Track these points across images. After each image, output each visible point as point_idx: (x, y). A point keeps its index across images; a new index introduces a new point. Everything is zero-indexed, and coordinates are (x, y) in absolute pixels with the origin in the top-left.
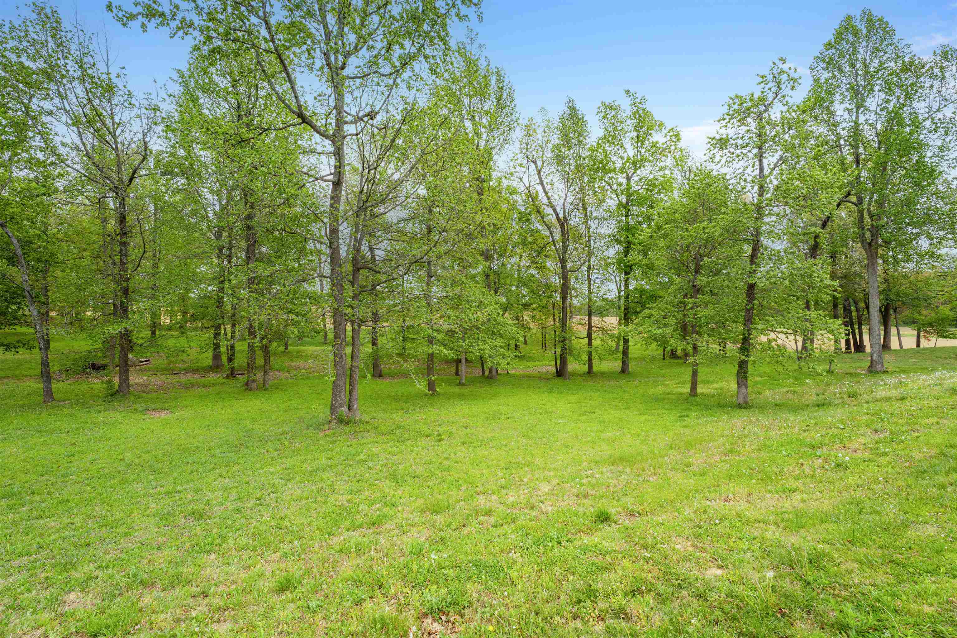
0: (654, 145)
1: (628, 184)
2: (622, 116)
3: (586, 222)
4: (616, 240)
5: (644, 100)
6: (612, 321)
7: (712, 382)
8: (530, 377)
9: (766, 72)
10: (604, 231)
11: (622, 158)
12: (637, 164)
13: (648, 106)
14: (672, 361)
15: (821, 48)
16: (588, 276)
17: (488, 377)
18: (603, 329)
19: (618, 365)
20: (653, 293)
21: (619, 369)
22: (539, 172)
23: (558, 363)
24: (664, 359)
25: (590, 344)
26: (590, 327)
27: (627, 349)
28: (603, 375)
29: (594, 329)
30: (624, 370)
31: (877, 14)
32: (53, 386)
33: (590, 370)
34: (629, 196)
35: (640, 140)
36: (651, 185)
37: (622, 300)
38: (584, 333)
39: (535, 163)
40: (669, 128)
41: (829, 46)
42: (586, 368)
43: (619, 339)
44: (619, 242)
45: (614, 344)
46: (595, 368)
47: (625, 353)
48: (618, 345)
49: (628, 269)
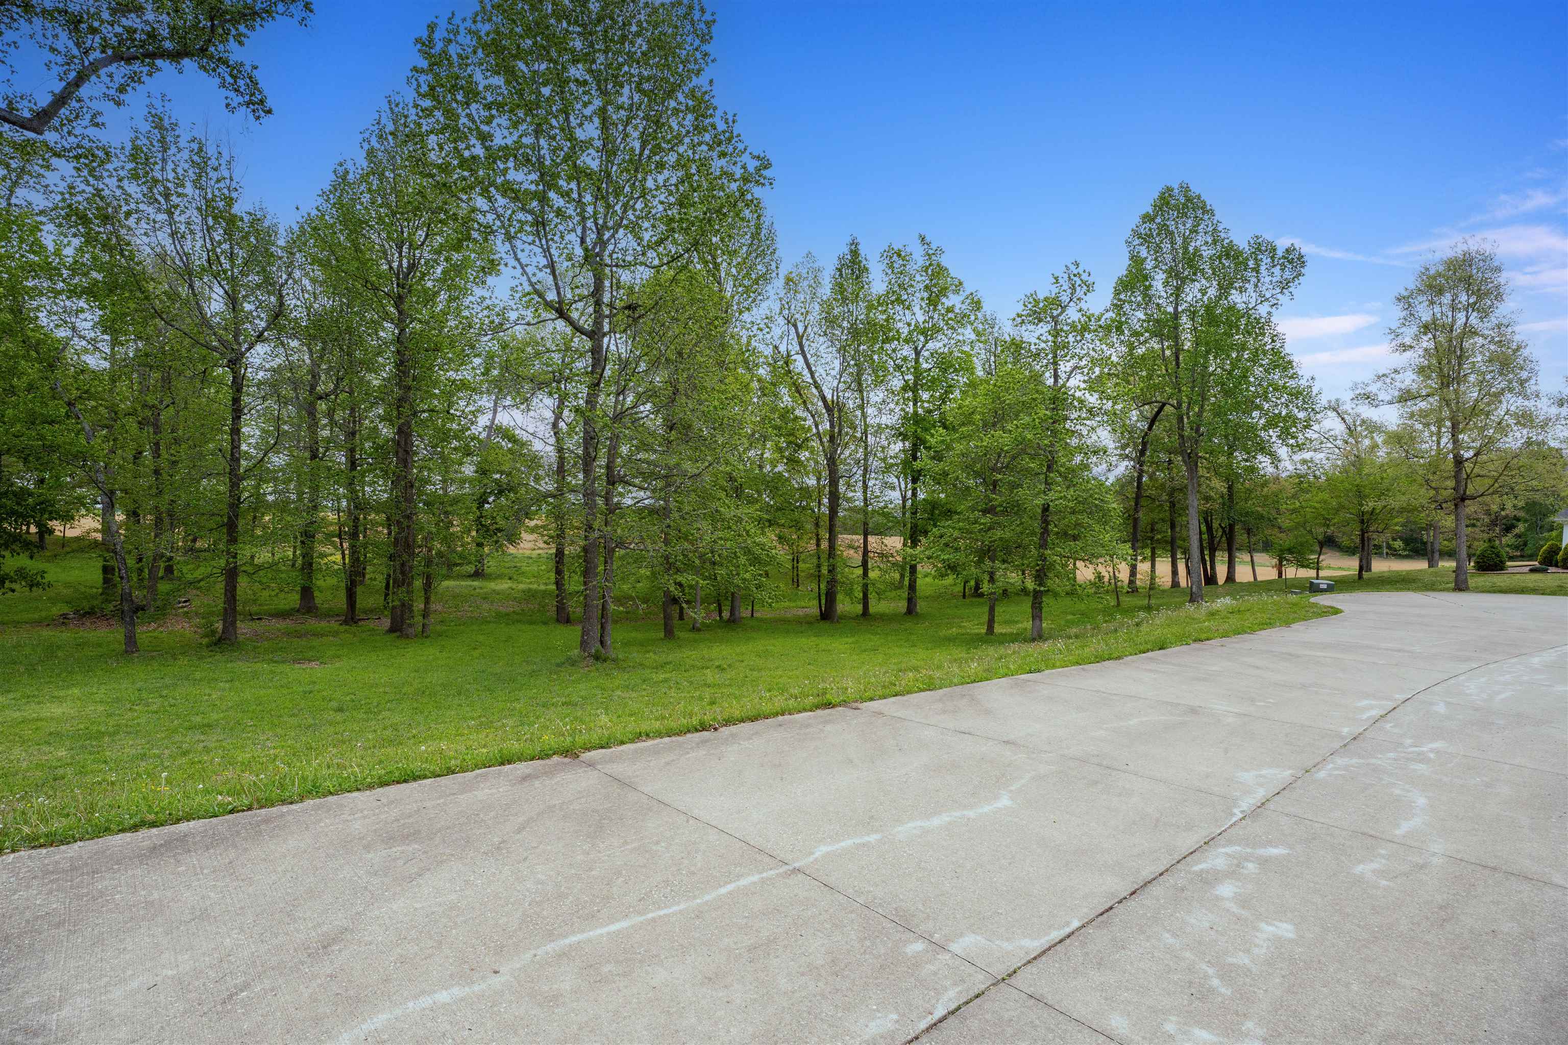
0: (950, 310)
1: (917, 361)
2: (912, 268)
3: (862, 407)
4: (901, 434)
5: (940, 251)
6: (895, 543)
7: (1017, 622)
8: (785, 621)
9: (1060, 273)
10: (885, 420)
11: (909, 325)
12: (929, 332)
13: (945, 261)
14: (974, 600)
15: (1137, 220)
16: (864, 482)
17: (729, 621)
18: (882, 555)
19: (902, 606)
20: (948, 506)
21: (904, 610)
22: (800, 337)
23: (823, 602)
24: (964, 596)
25: (865, 574)
26: (866, 552)
27: (915, 582)
28: (883, 618)
29: (871, 555)
30: (911, 610)
31: (1195, 189)
32: (138, 630)
33: (865, 612)
34: (917, 377)
35: (933, 302)
36: (944, 363)
37: (908, 515)
38: (858, 558)
39: (795, 326)
40: (968, 293)
41: (1147, 218)
42: (859, 608)
43: (903, 568)
44: (905, 437)
45: (897, 576)
46: (872, 610)
47: (912, 587)
48: (902, 576)
49: (916, 475)
